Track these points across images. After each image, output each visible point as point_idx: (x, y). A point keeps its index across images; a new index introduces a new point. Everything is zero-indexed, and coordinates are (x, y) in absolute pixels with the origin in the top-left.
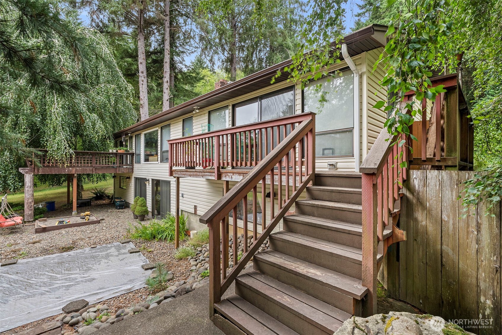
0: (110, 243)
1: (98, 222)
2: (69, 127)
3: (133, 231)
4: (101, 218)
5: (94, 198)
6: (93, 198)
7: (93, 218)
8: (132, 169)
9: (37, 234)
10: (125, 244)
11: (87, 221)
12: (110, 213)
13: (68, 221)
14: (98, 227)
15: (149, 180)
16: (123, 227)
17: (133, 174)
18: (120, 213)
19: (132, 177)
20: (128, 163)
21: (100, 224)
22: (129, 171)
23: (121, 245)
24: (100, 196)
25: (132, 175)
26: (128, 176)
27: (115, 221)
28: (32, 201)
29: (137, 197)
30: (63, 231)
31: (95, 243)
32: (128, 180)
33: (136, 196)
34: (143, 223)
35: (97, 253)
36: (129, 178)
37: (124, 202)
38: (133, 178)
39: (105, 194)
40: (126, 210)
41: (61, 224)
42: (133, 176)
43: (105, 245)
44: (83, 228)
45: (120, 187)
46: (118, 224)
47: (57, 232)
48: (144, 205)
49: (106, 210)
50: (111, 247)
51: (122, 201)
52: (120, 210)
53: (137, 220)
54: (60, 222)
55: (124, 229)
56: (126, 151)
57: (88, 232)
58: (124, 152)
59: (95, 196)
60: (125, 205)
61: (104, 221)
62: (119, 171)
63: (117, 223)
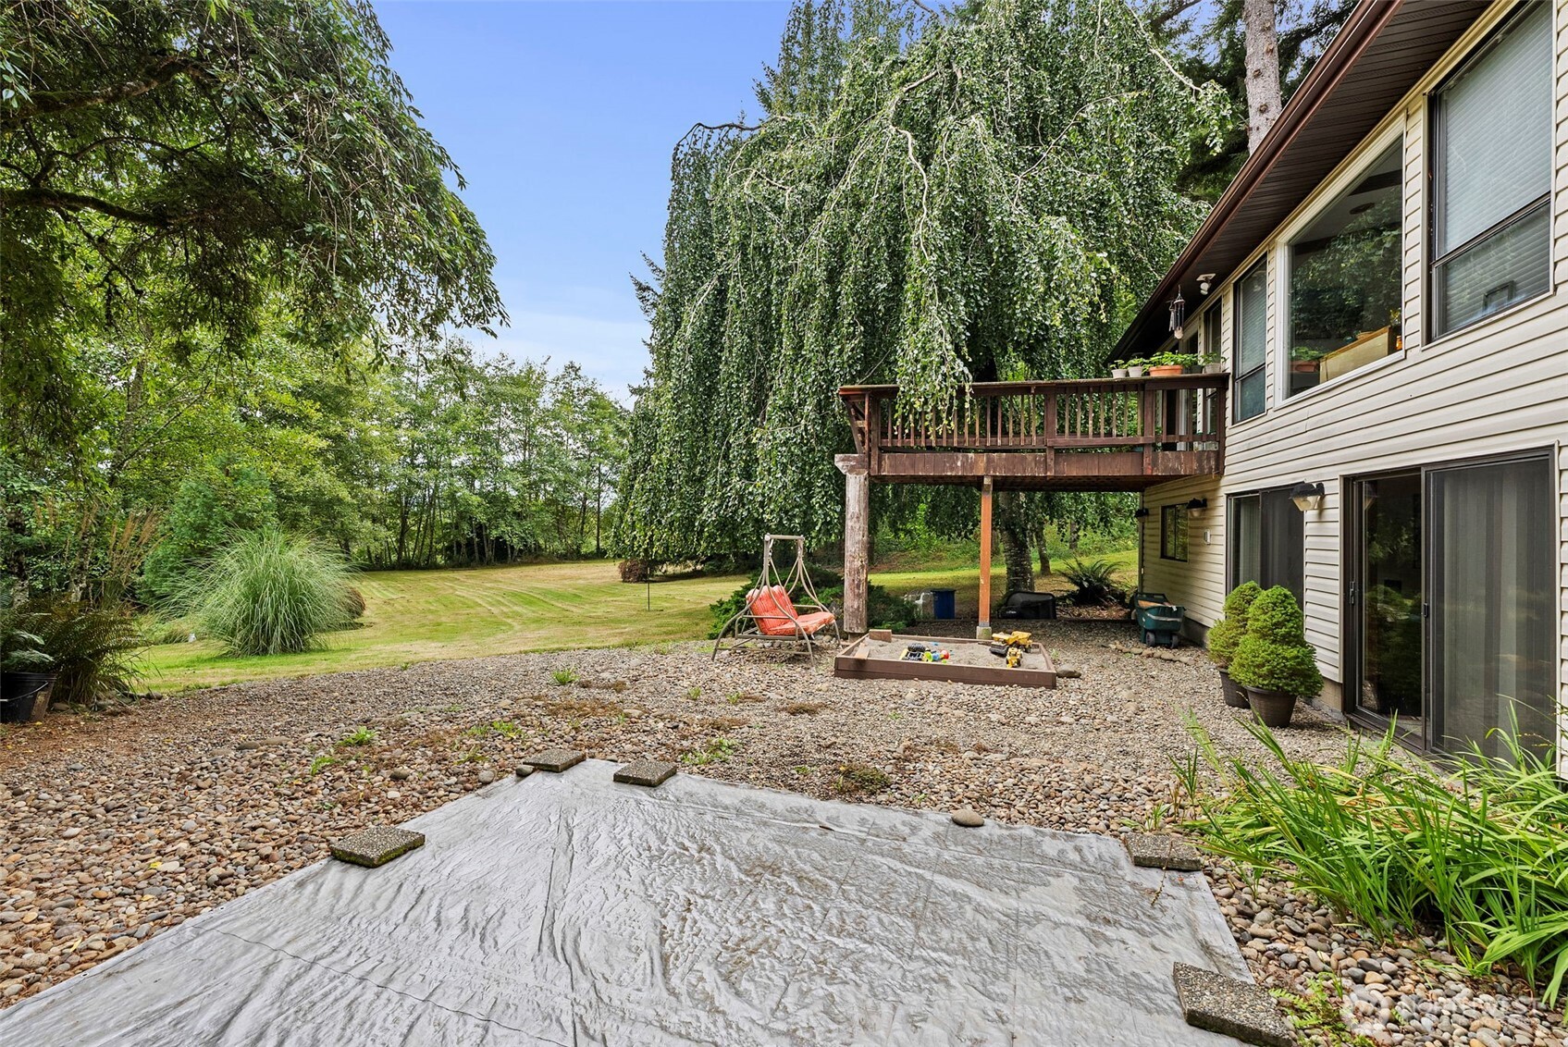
0: (1062, 821)
1: (1049, 681)
2: (967, 295)
3: (1220, 788)
4: (1066, 667)
5: (1072, 595)
6: (1068, 597)
7: (1038, 662)
8: (1220, 456)
9: (839, 681)
10: (1154, 878)
11: (1009, 667)
12: (1114, 657)
13: (944, 653)
14: (1040, 700)
15: (1319, 490)
16: (1162, 735)
17: (1224, 481)
18: (1159, 663)
19: (1215, 499)
20: (1200, 428)
21: (1056, 694)
22: (1201, 467)
23: (1129, 871)
24: (1092, 590)
25: (1216, 490)
26: (1199, 498)
27: (1125, 694)
28: (862, 567)
29: (1244, 586)
30: (911, 689)
31: (983, 799)
32: (1196, 513)
33: (1236, 584)
34: (1285, 740)
35: (958, 886)
36: (1203, 504)
37: (1176, 614)
38: (1222, 501)
39: (1108, 586)
40: (1184, 656)
41: (913, 660)
42: (1223, 492)
43: (1026, 830)
44: (985, 693)
45: (1163, 555)
46: (1139, 711)
47: (892, 685)
48: (1290, 632)
49: (1101, 640)
50: (1061, 860)
51: (1168, 612)
52: (1158, 651)
53: (1247, 713)
54: (915, 651)
55: (1164, 749)
56: (1193, 366)
57: (994, 717)
58: (1178, 374)
59: (1076, 588)
60: (1183, 634)
61: (1074, 683)
62: (1154, 463)
63: (1132, 707)
